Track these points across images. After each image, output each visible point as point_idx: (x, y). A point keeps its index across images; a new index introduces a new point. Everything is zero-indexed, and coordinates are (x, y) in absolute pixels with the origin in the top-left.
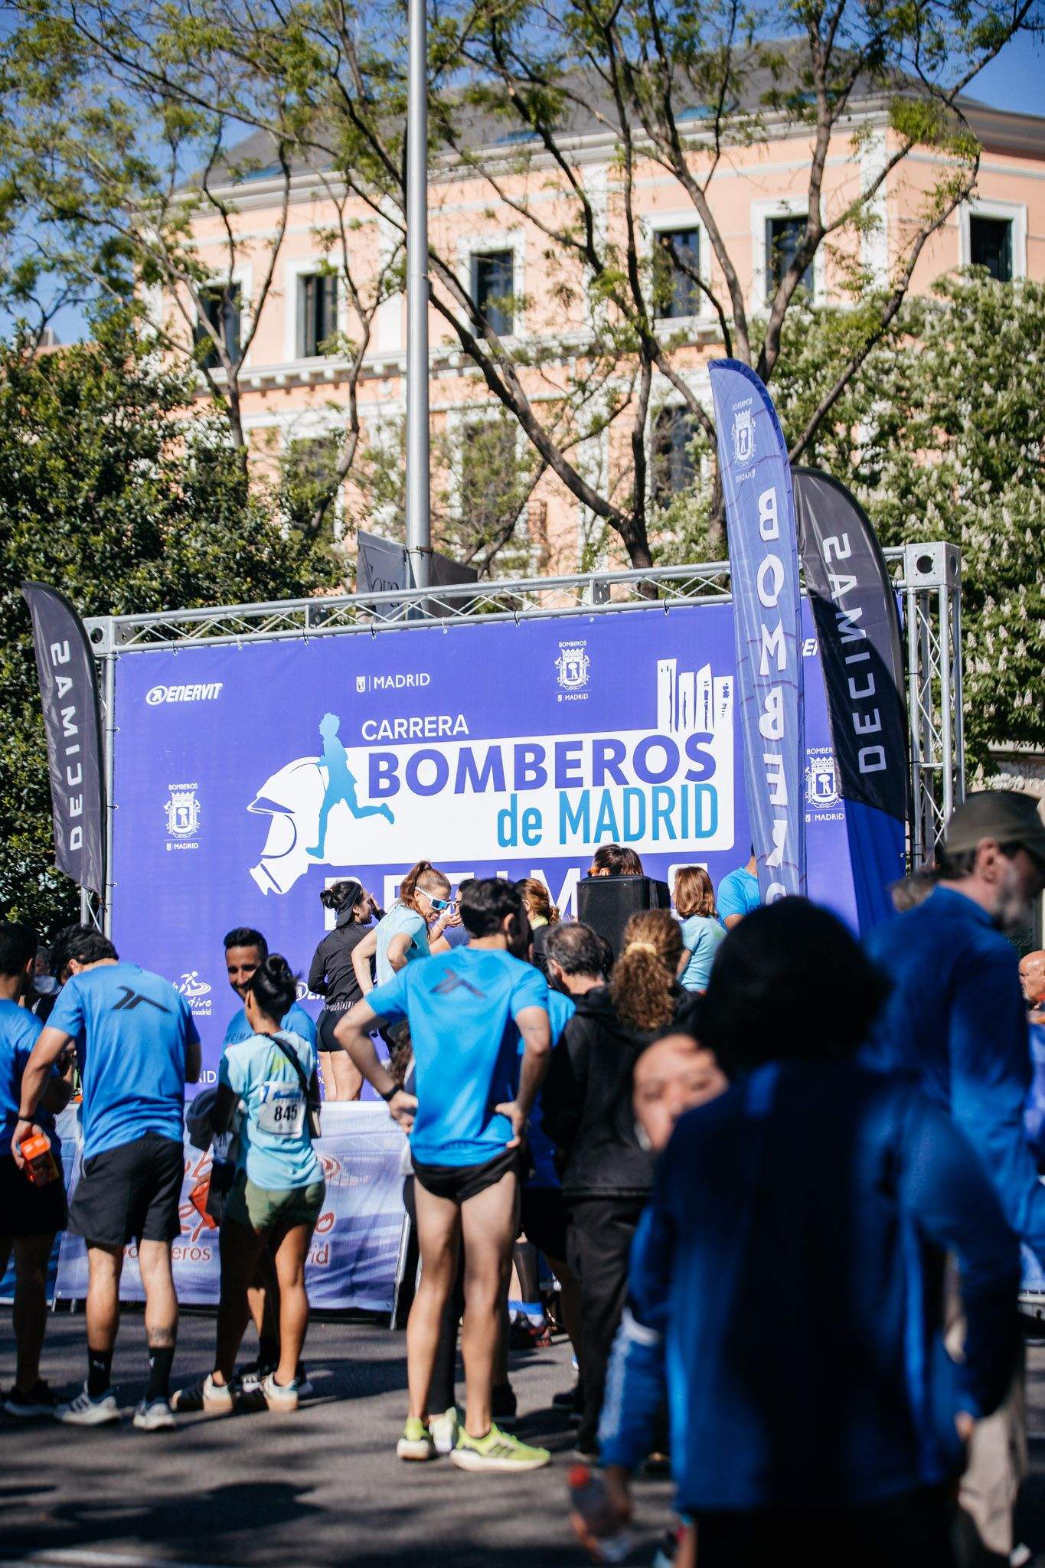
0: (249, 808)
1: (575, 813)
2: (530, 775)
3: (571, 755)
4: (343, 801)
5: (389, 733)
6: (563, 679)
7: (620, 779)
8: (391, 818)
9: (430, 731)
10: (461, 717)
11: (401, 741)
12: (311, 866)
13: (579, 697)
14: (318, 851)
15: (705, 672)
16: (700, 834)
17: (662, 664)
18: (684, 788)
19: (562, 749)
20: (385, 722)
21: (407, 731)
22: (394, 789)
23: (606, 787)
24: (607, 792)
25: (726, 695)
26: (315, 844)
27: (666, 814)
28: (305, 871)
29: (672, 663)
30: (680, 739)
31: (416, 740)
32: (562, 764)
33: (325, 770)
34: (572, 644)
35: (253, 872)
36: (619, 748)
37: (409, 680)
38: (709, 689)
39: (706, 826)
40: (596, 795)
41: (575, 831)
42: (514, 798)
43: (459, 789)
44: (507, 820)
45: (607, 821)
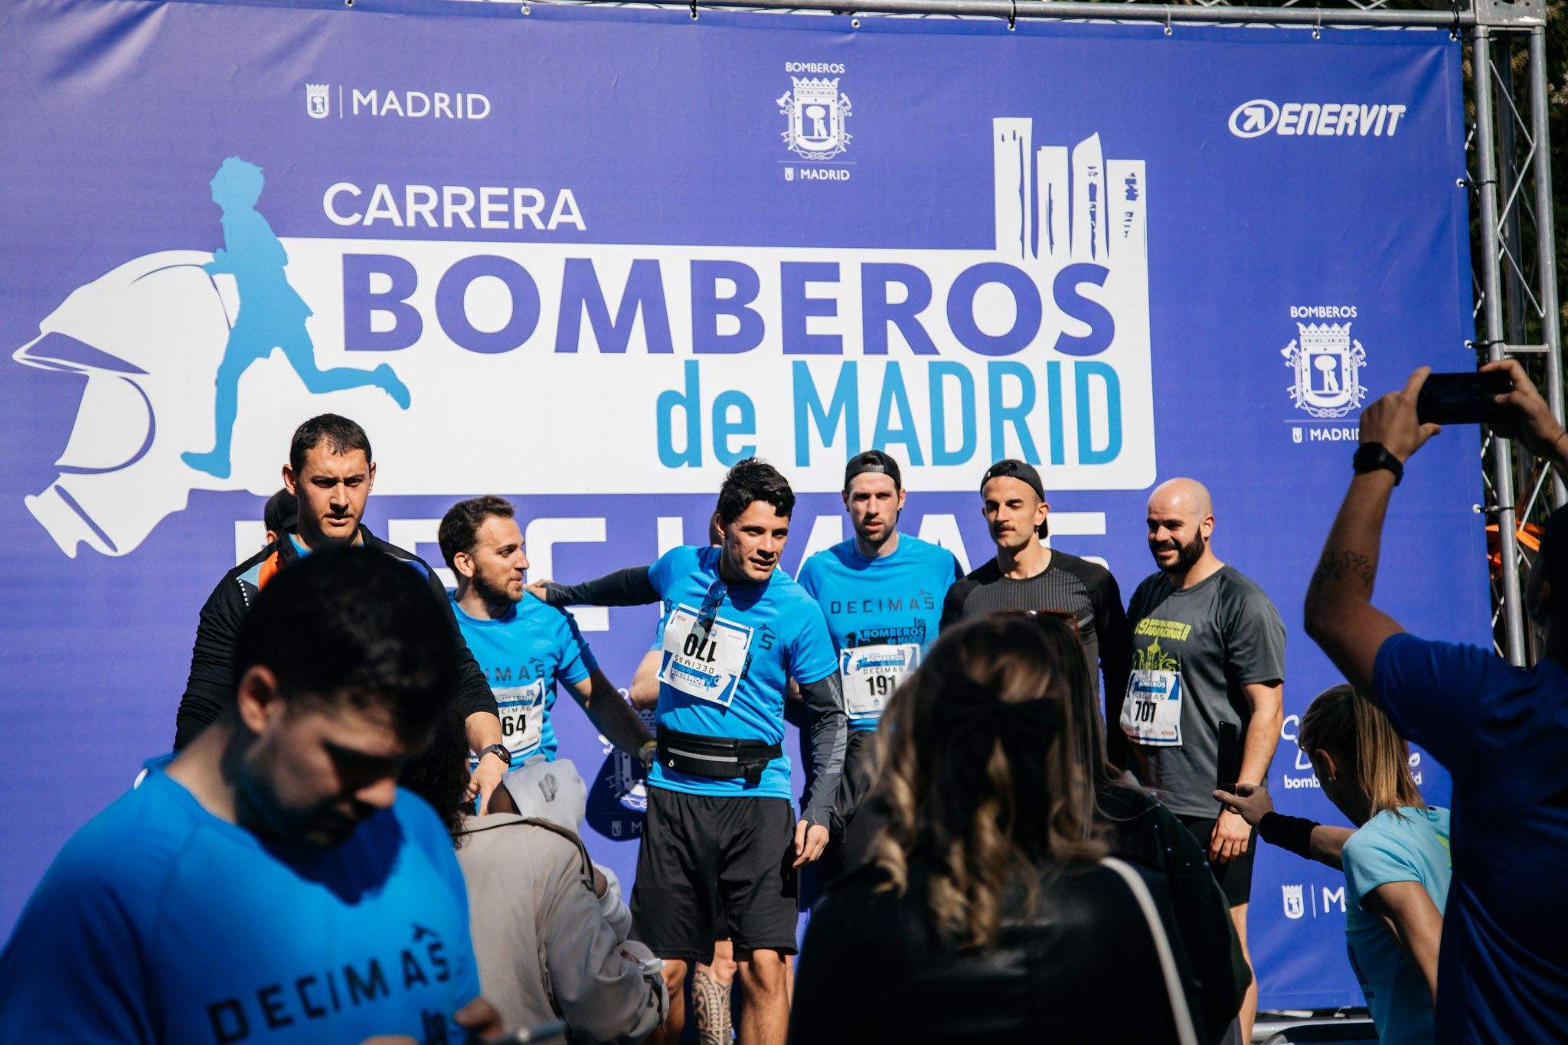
0: (20, 355)
1: (826, 406)
2: (728, 325)
3: (815, 290)
4: (277, 353)
5: (393, 213)
6: (795, 136)
7: (921, 343)
8: (402, 396)
9: (494, 216)
10: (566, 195)
11: (421, 232)
12: (194, 494)
13: (831, 174)
14: (217, 461)
15: (1090, 148)
16: (1087, 456)
17: (1002, 126)
18: (1054, 369)
19: (794, 276)
20: (382, 190)
21: (438, 213)
22: (408, 332)
23: (891, 356)
24: (893, 370)
25: (1131, 195)
26: (206, 444)
27: (1019, 416)
28: (181, 504)
29: (1024, 126)
30: (1043, 274)
31: (458, 233)
32: (796, 308)
33: (228, 282)
34: (812, 67)
35: (30, 501)
36: (919, 285)
37: (441, 103)
38: (1099, 181)
39: (1100, 441)
40: (871, 372)
41: (828, 442)
42: (692, 369)
43: (567, 342)
44: (678, 414)
45: (895, 423)
